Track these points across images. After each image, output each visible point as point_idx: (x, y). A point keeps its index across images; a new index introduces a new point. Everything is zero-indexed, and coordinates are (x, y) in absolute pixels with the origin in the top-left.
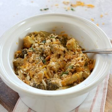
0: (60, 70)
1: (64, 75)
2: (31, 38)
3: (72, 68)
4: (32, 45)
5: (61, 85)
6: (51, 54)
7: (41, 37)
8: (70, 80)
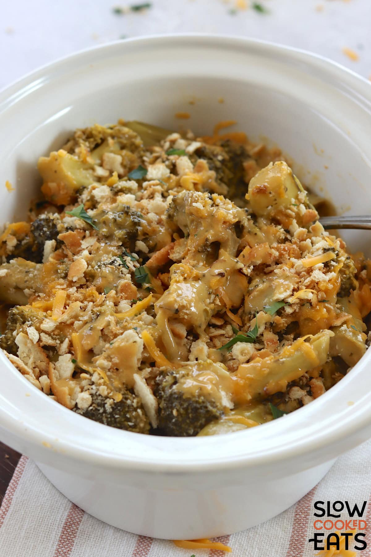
0: (219, 323)
1: (239, 347)
2: (76, 158)
3: (280, 313)
4: (79, 191)
5: (226, 402)
6: (173, 240)
7: (124, 152)
8: (271, 374)
